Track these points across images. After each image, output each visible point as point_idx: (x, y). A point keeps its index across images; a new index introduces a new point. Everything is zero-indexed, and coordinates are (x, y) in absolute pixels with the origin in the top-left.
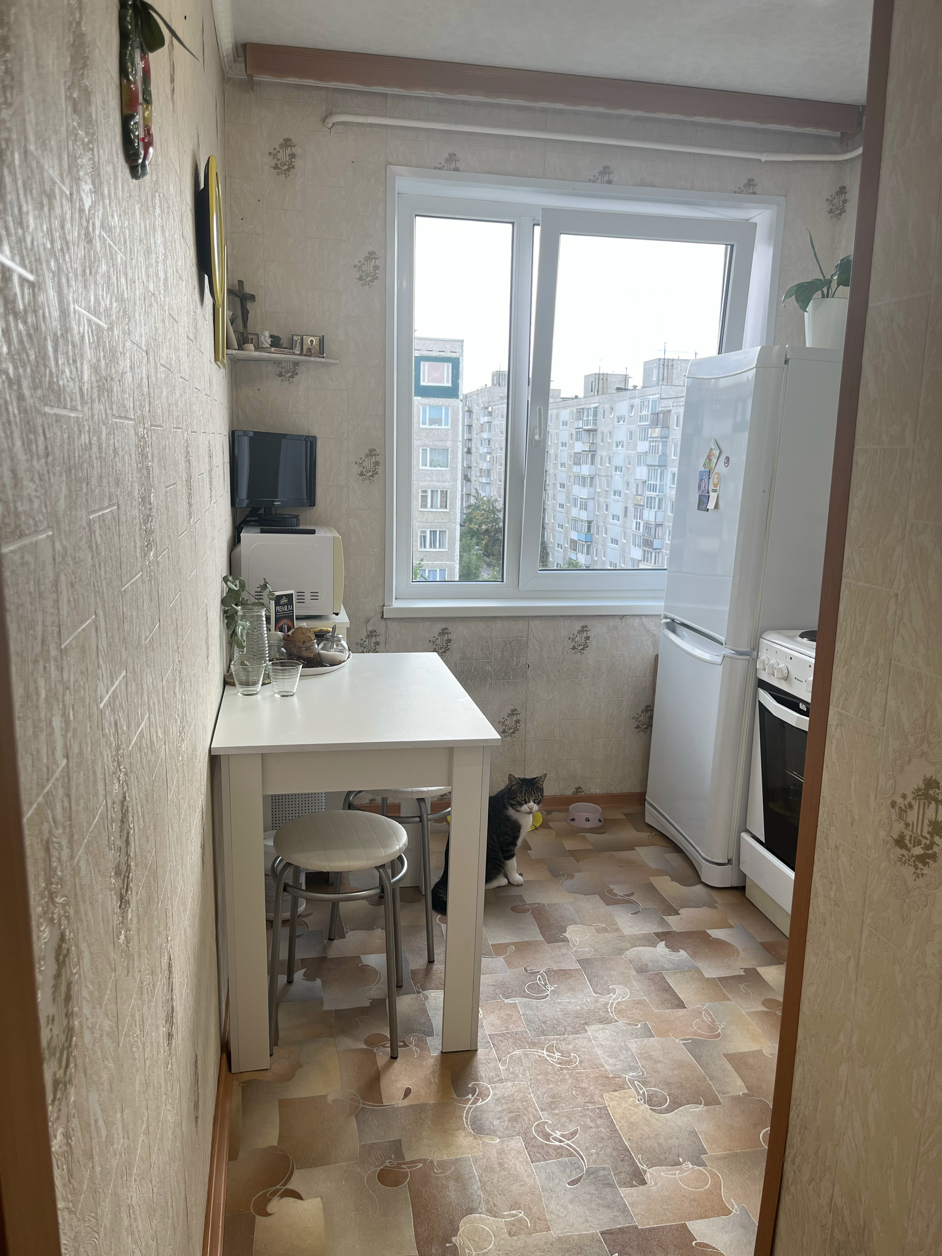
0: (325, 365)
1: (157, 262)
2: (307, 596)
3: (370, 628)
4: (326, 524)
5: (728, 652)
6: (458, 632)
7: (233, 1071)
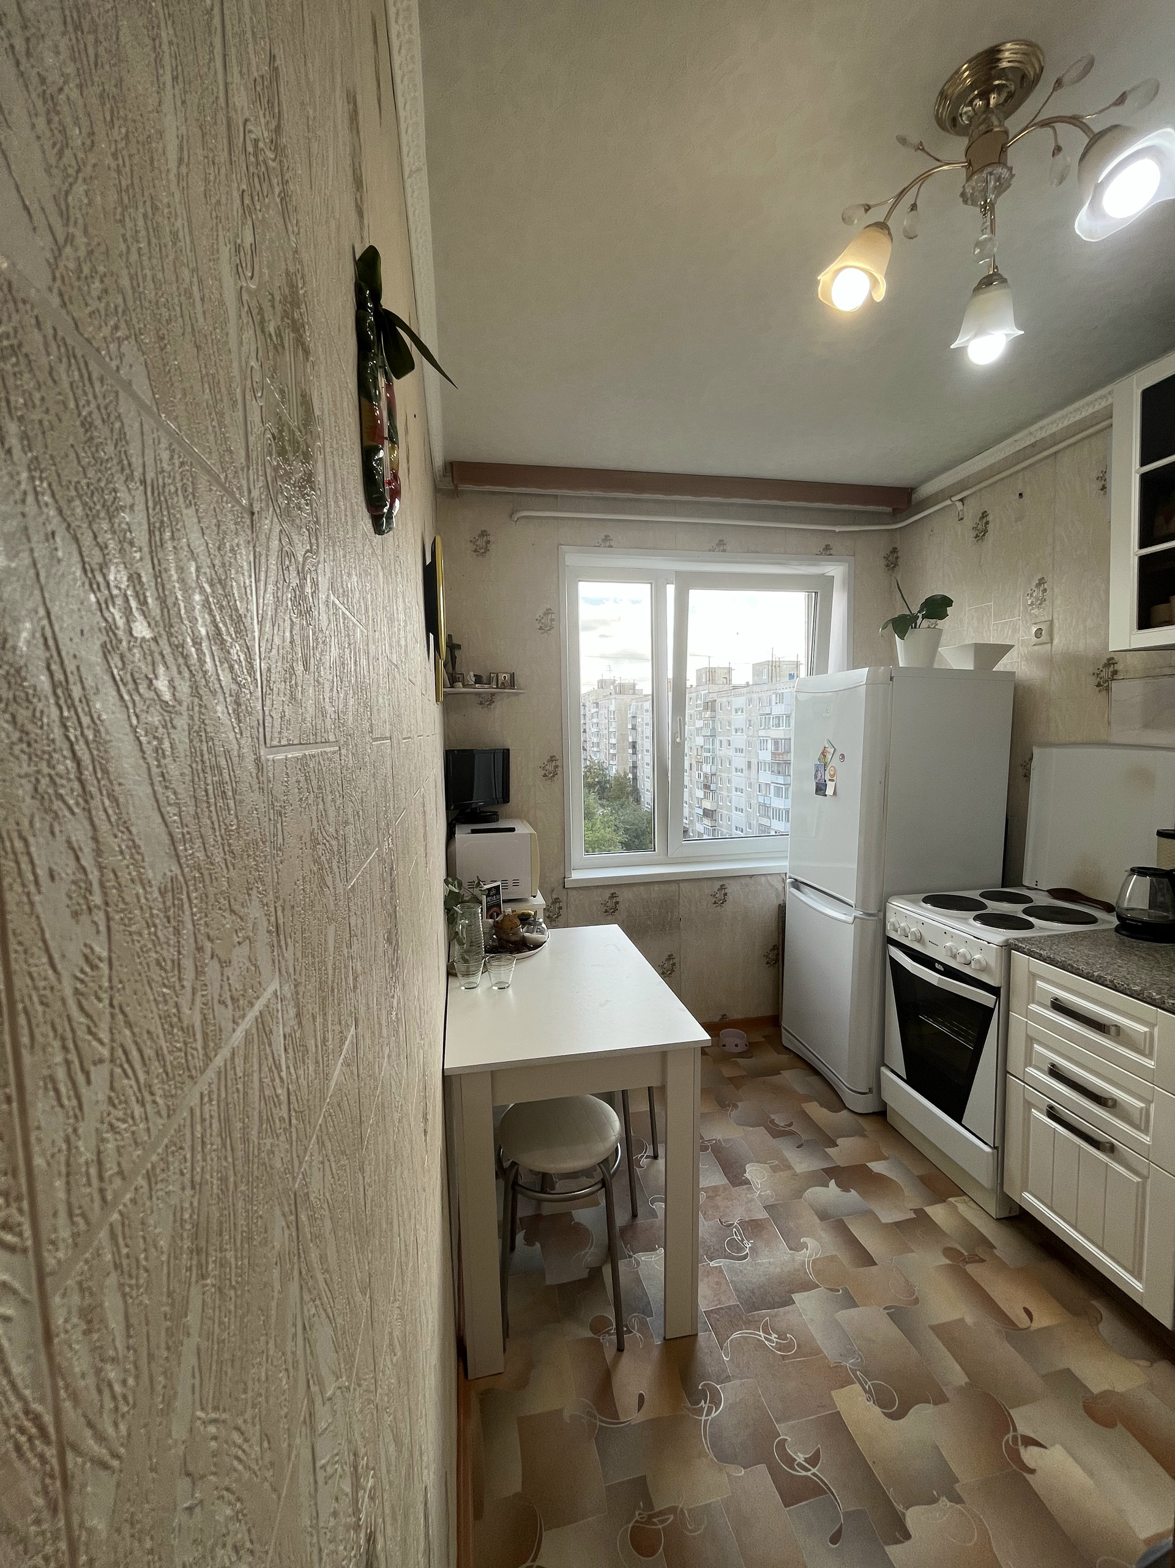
0: (517, 694)
1: (399, 630)
2: (510, 883)
3: (555, 896)
4: (517, 816)
5: (859, 913)
6: (625, 896)
7: (470, 1378)
